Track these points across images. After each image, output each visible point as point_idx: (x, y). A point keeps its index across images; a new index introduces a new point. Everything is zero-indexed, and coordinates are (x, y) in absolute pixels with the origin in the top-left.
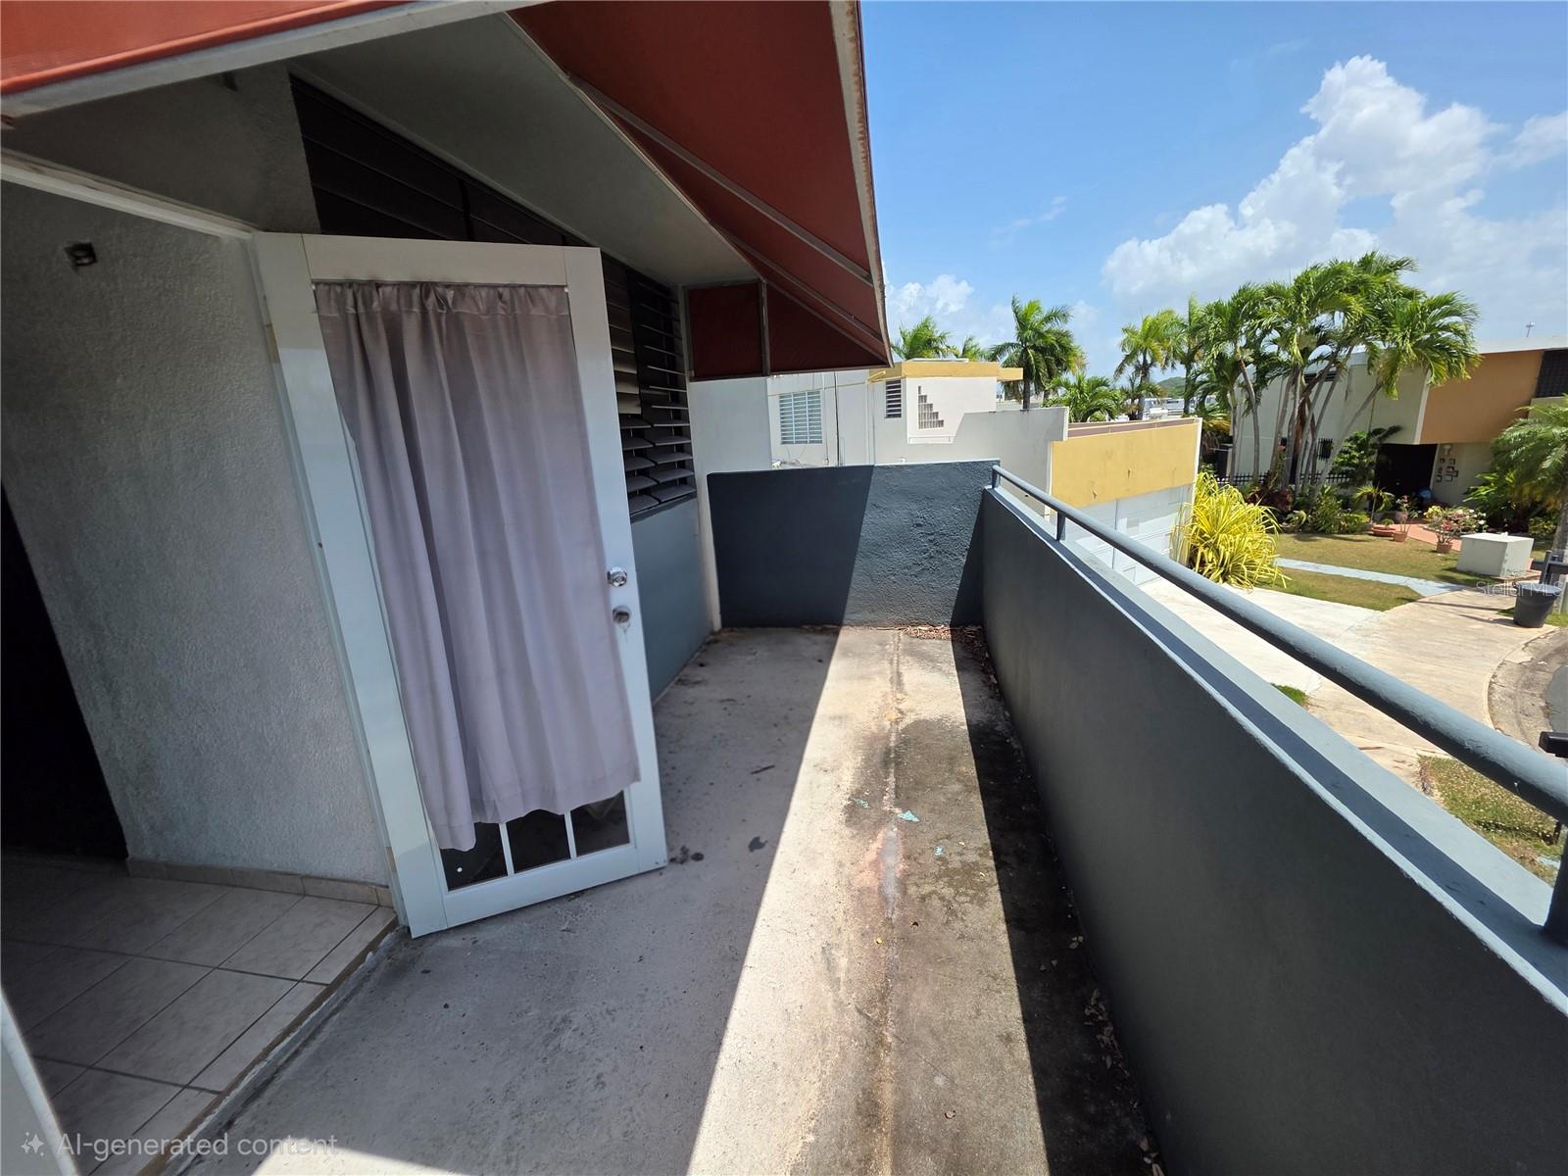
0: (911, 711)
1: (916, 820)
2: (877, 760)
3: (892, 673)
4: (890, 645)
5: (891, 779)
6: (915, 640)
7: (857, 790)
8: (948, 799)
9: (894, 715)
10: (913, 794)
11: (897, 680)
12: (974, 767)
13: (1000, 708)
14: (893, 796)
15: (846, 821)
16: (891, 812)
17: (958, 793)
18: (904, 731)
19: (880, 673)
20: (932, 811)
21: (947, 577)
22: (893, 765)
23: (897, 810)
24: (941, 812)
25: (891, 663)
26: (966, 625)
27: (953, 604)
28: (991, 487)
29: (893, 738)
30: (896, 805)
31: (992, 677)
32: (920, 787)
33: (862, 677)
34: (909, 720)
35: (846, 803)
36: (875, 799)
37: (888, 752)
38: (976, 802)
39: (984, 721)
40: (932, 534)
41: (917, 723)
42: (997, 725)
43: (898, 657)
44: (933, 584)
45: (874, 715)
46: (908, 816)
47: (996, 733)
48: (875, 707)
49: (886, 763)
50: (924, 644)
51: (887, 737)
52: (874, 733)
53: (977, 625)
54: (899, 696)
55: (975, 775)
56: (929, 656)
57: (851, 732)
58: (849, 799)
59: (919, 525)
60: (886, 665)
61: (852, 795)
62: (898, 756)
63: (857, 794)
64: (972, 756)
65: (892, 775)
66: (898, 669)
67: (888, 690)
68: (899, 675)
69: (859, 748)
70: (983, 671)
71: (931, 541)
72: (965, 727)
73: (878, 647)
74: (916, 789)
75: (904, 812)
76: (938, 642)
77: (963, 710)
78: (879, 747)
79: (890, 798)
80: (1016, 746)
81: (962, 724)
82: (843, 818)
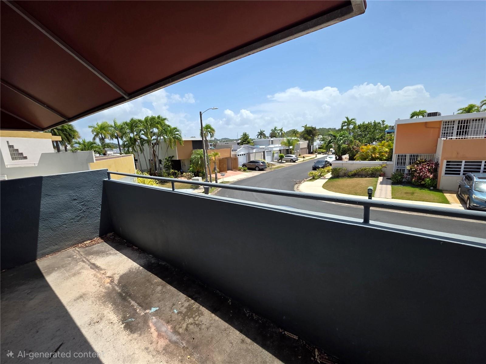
0: (115, 274)
1: (158, 308)
2: (119, 301)
3: (89, 265)
4: (75, 255)
5: (133, 303)
6: (87, 248)
7: (122, 317)
8: (161, 293)
9: (108, 280)
10: (147, 301)
11: (94, 267)
12: (158, 278)
13: (147, 255)
14: (140, 308)
15: (131, 332)
16: (145, 314)
17: (162, 289)
18: (119, 282)
19: (83, 268)
20: (160, 301)
21: (94, 218)
22: (128, 297)
23: (147, 311)
24: (163, 300)
25: (84, 261)
26: (106, 234)
27: (99, 228)
28: (108, 179)
29: (117, 288)
30: (145, 309)
31: (134, 247)
32: (146, 297)
33: (74, 275)
34: (117, 278)
35: (123, 326)
36: (134, 314)
37: (120, 294)
38: (169, 287)
39: (146, 262)
40: (83, 202)
41: (122, 277)
42: (151, 261)
43: (85, 258)
44: (88, 223)
45: (98, 285)
46: (153, 310)
47: (154, 263)
48: (96, 282)
49: (124, 299)
50: (93, 248)
51: (114, 289)
52: (105, 292)
53: (111, 232)
54: (102, 272)
55: (161, 280)
56: (100, 251)
57: (93, 299)
58: (123, 323)
59: (75, 199)
60: (82, 264)
61: (122, 321)
62: (127, 293)
63: (124, 320)
64: (154, 275)
65: (132, 301)
66: (91, 263)
67: (94, 272)
68: (94, 264)
69: (105, 302)
70: (128, 246)
71: (83, 205)
72: (141, 268)
73: (70, 259)
74: (147, 299)
75: (151, 309)
76: (99, 244)
77: (134, 263)
78: (114, 295)
79: (140, 309)
80: (164, 264)
81: (139, 267)
82: (128, 332)
